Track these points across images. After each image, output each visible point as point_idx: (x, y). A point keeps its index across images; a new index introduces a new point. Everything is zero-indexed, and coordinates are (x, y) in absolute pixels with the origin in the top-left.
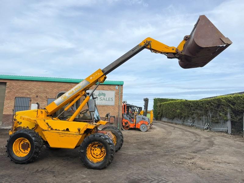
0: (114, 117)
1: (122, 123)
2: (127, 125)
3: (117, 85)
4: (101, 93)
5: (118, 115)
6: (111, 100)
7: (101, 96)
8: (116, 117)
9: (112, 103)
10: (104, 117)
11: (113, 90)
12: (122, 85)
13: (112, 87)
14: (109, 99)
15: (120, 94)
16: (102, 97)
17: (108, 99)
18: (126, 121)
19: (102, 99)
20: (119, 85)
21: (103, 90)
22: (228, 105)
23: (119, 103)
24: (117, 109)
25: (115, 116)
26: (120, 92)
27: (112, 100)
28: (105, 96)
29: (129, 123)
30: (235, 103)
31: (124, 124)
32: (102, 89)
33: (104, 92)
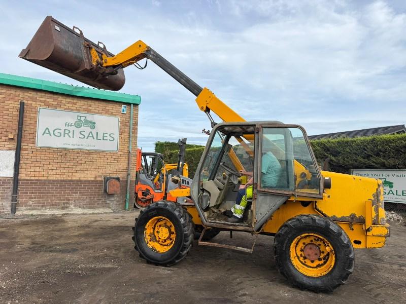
0: (118, 179)
1: (136, 194)
2: (148, 197)
3: (124, 103)
4: (82, 119)
5: (128, 175)
6: (109, 138)
7: (83, 128)
8: (121, 179)
9: (112, 146)
10: (90, 179)
11: (115, 115)
12: (136, 105)
13: (110, 107)
14: (105, 135)
15: (132, 126)
16: (87, 129)
17: (100, 136)
18: (144, 188)
19: (86, 135)
20: (129, 104)
21: (89, 111)
22: (323, 156)
23: (129, 147)
24: (124, 159)
25: (120, 176)
26: (132, 122)
27: (112, 139)
28: (93, 127)
29: (152, 192)
30: (339, 153)
31: (140, 196)
32: (84, 110)
33: (90, 117)
